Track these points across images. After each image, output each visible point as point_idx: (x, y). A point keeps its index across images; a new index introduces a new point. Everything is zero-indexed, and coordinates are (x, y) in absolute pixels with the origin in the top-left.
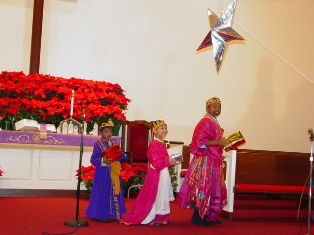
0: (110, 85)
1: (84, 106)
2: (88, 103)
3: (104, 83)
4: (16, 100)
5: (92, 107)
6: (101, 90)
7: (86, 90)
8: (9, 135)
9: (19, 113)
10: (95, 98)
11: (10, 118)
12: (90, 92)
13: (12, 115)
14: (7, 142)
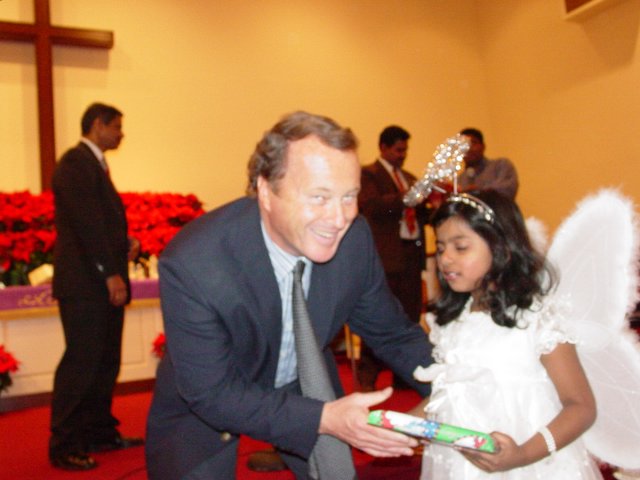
0: (179, 197)
1: (145, 232)
2: (151, 227)
3: (169, 196)
4: (25, 235)
5: (160, 232)
6: (168, 206)
7: (144, 208)
8: (21, 295)
9: (33, 256)
10: (161, 218)
11: (18, 266)
12: (150, 209)
13: (23, 261)
14: (18, 307)
